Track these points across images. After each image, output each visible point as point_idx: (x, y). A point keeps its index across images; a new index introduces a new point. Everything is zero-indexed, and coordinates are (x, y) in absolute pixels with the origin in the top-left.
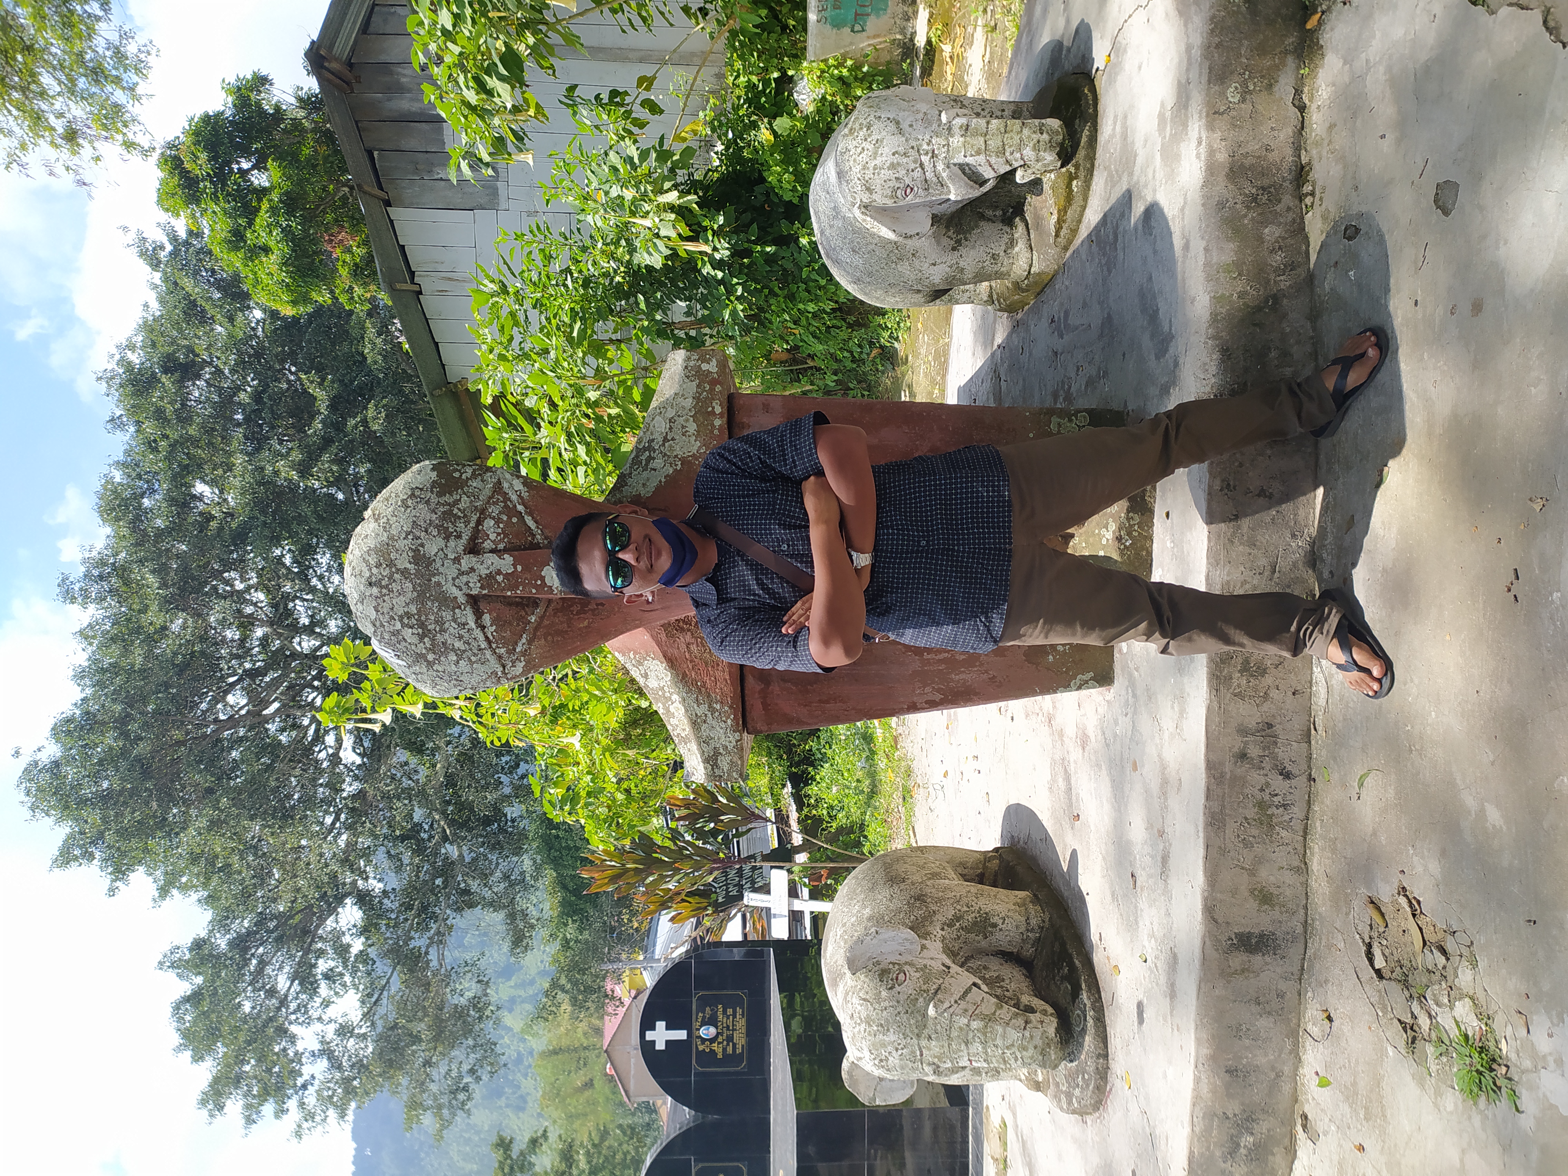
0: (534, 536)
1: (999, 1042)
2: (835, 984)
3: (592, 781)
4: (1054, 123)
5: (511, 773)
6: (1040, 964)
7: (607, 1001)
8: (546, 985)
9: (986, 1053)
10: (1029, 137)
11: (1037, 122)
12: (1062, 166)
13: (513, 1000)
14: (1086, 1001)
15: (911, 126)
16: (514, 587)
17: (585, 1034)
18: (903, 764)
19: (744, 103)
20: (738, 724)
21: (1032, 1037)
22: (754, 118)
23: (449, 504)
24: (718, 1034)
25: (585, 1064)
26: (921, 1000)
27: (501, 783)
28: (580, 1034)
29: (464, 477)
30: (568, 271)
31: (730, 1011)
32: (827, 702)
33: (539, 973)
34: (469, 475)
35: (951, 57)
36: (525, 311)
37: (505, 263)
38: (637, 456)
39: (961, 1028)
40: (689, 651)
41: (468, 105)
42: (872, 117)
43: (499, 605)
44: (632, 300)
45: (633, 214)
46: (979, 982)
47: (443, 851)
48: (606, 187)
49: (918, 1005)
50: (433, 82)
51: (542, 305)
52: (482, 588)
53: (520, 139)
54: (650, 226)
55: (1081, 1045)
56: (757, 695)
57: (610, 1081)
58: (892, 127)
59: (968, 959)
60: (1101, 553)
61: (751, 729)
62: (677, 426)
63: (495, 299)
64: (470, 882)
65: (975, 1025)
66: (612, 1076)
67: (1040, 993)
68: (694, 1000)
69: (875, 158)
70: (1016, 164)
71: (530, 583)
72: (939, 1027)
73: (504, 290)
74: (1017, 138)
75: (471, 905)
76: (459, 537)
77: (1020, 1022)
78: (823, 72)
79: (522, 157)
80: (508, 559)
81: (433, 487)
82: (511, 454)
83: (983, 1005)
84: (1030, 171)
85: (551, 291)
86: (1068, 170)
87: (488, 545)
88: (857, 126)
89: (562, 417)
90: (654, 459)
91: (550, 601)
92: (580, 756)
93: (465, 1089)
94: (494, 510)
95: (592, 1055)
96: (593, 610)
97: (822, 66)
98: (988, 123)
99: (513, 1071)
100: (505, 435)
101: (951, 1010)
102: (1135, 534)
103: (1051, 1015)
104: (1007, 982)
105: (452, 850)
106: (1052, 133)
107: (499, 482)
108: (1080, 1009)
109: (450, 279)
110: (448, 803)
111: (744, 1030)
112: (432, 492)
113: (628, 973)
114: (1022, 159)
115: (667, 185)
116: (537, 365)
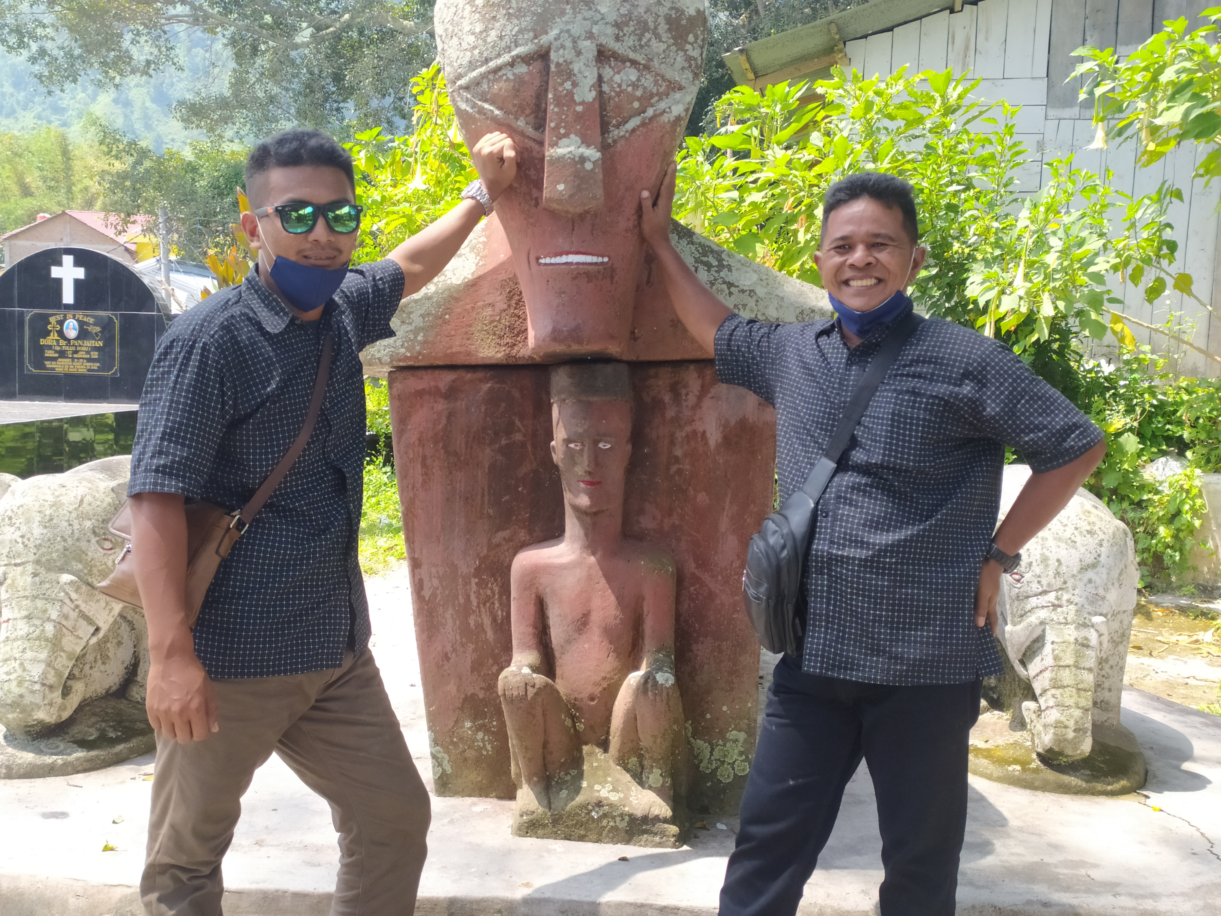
0: (617, 126)
1: (29, 654)
2: (105, 469)
3: (374, 202)
4: (1086, 746)
5: (395, 109)
6: (122, 706)
7: (123, 215)
8: (143, 144)
9: (16, 639)
10: (1072, 716)
11: (1089, 725)
12: (1039, 755)
13: (127, 104)
14: (75, 755)
15: (1090, 581)
16: (558, 102)
17: (86, 189)
18: (381, 566)
19: (1158, 400)
20: (400, 360)
21: (33, 692)
22: (1138, 410)
23: (656, 28)
24: (69, 340)
25: (50, 188)
26: (80, 566)
27: (384, 96)
28: (88, 182)
29: (688, 47)
30: (968, 187)
31: (95, 355)
32: (424, 465)
33: (159, 136)
34: (691, 53)
35: (1197, 641)
36: (923, 136)
37: (981, 113)
38: (712, 251)
39: (45, 611)
40: (485, 306)
41: (1160, 70)
42: (1102, 536)
43: (537, 83)
44: (932, 261)
45: (1030, 265)
46: (101, 635)
47: (304, 25)
48: (1061, 233)
49: (74, 563)
50: (1189, 30)
51: (929, 154)
52: (558, 65)
53: (1120, 133)
54: (1015, 284)
55: (24, 748)
56: (433, 384)
57: (29, 217)
58: (1089, 559)
59: (130, 623)
60: (584, 784)
61: (394, 376)
62: (745, 298)
63: (939, 101)
64: (268, 56)
65: (50, 628)
66: (35, 219)
67: (88, 705)
68: (109, 313)
69: (1055, 539)
70: (1041, 700)
71: (562, 120)
72: (47, 586)
73: (949, 111)
74: (1071, 702)
75: (239, 56)
76: (617, 38)
77: (51, 679)
78: (1188, 492)
79: (1100, 134)
80: (591, 96)
81: (677, 10)
82: (756, 114)
83: (72, 638)
84: (1034, 717)
85: (945, 166)
86: (1033, 760)
87: (607, 73)
88: (1092, 519)
89: (798, 176)
90: (709, 271)
91: (541, 143)
92: (404, 188)
93: (21, 44)
94: (648, 81)
95: (62, 197)
96: (530, 194)
97: (1195, 491)
98: (1090, 670)
99: (44, 103)
100: (779, 107)
101: (67, 601)
102: (605, 823)
103: (60, 716)
104: (102, 668)
105: (305, 35)
106: (1076, 743)
107: (681, 88)
108: (65, 749)
109: (967, 48)
110: (361, 33)
111: (72, 370)
112: (671, 9)
113: (154, 240)
114: (1047, 708)
115: (1061, 305)
116: (859, 147)
